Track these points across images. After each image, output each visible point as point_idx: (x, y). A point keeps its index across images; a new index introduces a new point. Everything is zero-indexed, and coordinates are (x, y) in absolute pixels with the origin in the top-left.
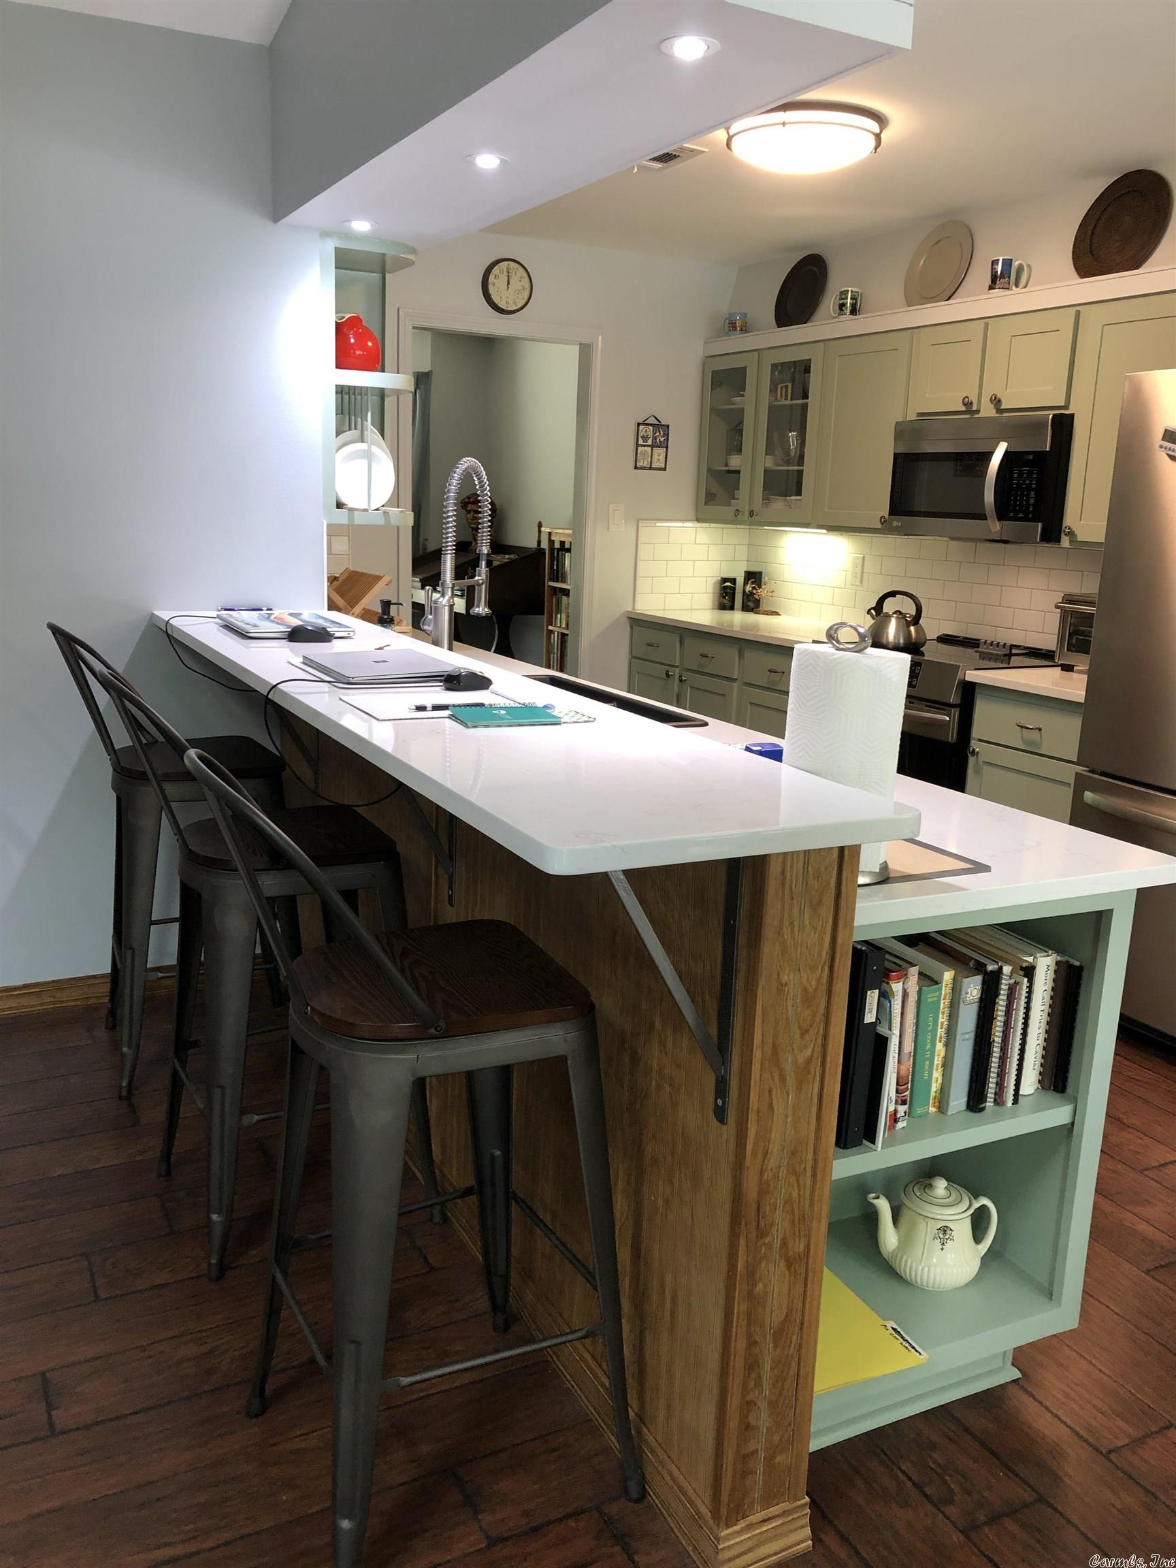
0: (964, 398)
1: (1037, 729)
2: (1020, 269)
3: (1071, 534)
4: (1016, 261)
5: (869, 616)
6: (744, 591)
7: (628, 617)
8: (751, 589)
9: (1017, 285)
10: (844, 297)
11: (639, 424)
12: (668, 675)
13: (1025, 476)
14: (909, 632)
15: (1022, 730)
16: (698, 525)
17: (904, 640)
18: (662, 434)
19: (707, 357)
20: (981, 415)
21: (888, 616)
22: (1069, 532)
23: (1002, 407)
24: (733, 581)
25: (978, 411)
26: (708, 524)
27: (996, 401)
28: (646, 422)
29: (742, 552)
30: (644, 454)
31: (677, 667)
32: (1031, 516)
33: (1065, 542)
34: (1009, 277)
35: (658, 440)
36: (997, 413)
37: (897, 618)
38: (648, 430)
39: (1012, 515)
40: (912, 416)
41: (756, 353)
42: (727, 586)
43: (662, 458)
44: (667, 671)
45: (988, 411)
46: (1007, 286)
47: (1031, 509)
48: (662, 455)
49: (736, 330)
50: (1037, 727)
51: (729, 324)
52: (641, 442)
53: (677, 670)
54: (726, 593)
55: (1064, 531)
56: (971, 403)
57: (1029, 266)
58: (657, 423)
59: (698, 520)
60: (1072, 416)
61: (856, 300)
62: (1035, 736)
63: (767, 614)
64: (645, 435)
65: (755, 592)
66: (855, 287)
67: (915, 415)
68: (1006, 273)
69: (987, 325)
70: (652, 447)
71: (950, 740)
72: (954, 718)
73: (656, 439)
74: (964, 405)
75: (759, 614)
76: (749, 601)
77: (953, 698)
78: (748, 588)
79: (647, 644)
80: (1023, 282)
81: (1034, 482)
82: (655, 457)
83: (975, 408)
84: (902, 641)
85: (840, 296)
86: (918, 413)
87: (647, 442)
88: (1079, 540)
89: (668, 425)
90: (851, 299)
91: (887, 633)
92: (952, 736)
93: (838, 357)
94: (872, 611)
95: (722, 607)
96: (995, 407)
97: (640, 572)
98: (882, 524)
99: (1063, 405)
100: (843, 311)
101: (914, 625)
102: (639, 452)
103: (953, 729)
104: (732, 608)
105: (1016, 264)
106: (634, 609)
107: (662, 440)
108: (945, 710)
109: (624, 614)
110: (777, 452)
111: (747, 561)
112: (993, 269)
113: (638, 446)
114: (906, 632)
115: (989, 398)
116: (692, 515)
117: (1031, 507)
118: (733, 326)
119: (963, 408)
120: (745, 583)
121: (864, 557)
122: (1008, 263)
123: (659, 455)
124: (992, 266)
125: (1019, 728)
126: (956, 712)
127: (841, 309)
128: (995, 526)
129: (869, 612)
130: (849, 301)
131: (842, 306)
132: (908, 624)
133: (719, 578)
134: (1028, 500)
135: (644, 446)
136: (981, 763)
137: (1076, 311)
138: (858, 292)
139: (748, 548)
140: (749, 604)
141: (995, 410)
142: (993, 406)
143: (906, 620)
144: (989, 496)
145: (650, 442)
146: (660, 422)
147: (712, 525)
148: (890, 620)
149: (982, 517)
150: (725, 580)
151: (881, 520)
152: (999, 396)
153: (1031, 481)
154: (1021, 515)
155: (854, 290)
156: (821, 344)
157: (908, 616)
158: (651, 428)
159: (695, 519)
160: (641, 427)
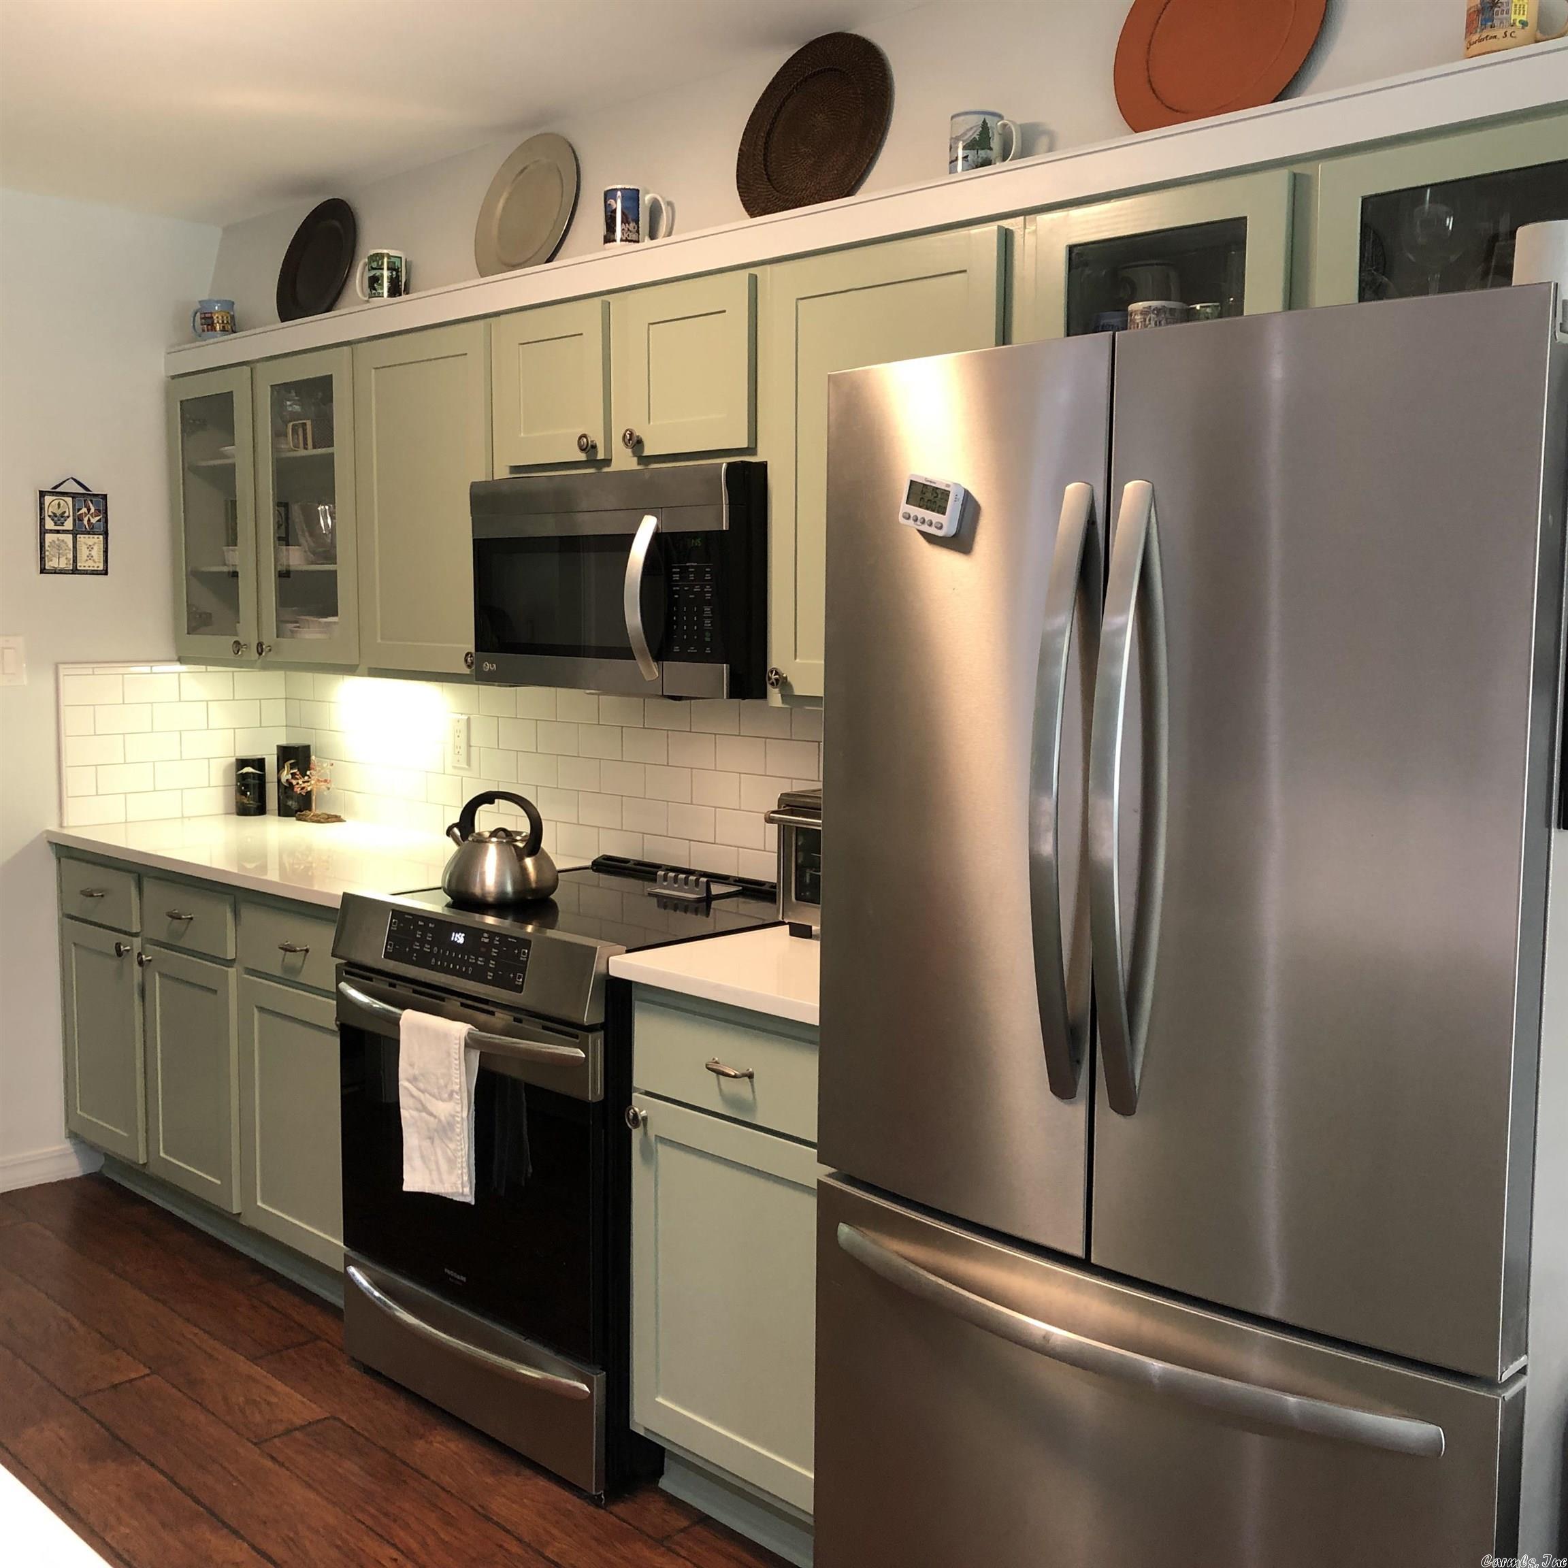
0: (580, 438)
1: (744, 1075)
2: (655, 211)
3: (783, 683)
4: (648, 193)
5: (450, 840)
6: (279, 780)
7: (50, 843)
8: (290, 777)
9: (653, 236)
10: (374, 265)
11: (42, 494)
12: (119, 953)
13: (692, 577)
14: (523, 869)
15: (718, 1079)
16: (184, 668)
17: (514, 883)
18: (92, 510)
19: (173, 377)
20: (615, 466)
21: (481, 841)
22: (777, 680)
23: (647, 453)
24: (260, 763)
25: (607, 462)
26: (204, 667)
27: (635, 443)
28: (58, 490)
29: (276, 712)
30: (59, 546)
31: (136, 935)
32: (708, 650)
33: (775, 697)
34: (637, 222)
35: (85, 522)
36: (639, 464)
37: (499, 843)
38: (62, 502)
39: (676, 649)
40: (502, 473)
41: (246, 369)
42: (247, 773)
43: (97, 553)
44: (118, 946)
45: (623, 460)
46: (634, 237)
47: (708, 639)
48: (96, 548)
49: (214, 329)
50: (745, 1071)
51: (202, 318)
52: (49, 524)
53: (137, 941)
54: (247, 786)
55: (770, 679)
56: (594, 447)
57: (669, 204)
58: (82, 491)
59: (181, 660)
60: (763, 466)
61: (397, 270)
62: (741, 1089)
63: (319, 822)
64: (59, 512)
65: (294, 782)
66: (392, 249)
67: (508, 470)
68: (631, 215)
69: (606, 307)
70: (74, 533)
71: (590, 1099)
72: (595, 1052)
73: (81, 520)
74: (582, 449)
75: (305, 820)
76: (287, 797)
77: (590, 1013)
78: (285, 776)
79: (82, 893)
80: (663, 228)
81: (708, 588)
82: (83, 552)
83: (601, 456)
84: (509, 888)
85: (369, 263)
86: (512, 467)
87: (62, 524)
88: (796, 694)
89: (106, 495)
90: (388, 269)
91: (483, 874)
92: (595, 1091)
93: (373, 370)
94: (456, 831)
95: (243, 811)
96: (635, 454)
97: (68, 760)
98: (469, 666)
99: (746, 446)
100: (375, 289)
101: (529, 855)
102: (47, 544)
103: (595, 1073)
104: (261, 810)
105: (646, 200)
106: (61, 826)
107: (94, 520)
108: (577, 1037)
109: (41, 834)
110: (302, 540)
111: (286, 726)
112: (607, 206)
113: (43, 532)
114: (517, 869)
115: (622, 435)
116: (168, 649)
117: (707, 634)
118: (208, 323)
119: (582, 457)
120: (280, 768)
121: (469, 719)
122: (632, 197)
123: (90, 548)
124: (605, 202)
125: (715, 1074)
126: (597, 1041)
127: (372, 287)
128: (649, 670)
129: (449, 832)
130: (386, 273)
131: (374, 281)
132: (520, 855)
133: (233, 760)
134: (700, 623)
135: (58, 532)
136: (653, 1138)
137: (750, 275)
138: (401, 258)
139: (286, 701)
140: (290, 803)
141: (635, 459)
142: (629, 451)
143: (516, 847)
144: (633, 617)
145: (69, 525)
146: (89, 490)
147: (210, 668)
148: (486, 849)
149: (626, 653)
150: (242, 763)
151: (466, 661)
152: (637, 433)
153: (703, 587)
154: (692, 650)
155: (392, 253)
156: (346, 349)
157: (518, 838)
158: (69, 500)
159: (176, 658)
160: (48, 499)
